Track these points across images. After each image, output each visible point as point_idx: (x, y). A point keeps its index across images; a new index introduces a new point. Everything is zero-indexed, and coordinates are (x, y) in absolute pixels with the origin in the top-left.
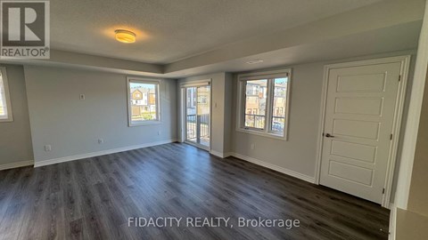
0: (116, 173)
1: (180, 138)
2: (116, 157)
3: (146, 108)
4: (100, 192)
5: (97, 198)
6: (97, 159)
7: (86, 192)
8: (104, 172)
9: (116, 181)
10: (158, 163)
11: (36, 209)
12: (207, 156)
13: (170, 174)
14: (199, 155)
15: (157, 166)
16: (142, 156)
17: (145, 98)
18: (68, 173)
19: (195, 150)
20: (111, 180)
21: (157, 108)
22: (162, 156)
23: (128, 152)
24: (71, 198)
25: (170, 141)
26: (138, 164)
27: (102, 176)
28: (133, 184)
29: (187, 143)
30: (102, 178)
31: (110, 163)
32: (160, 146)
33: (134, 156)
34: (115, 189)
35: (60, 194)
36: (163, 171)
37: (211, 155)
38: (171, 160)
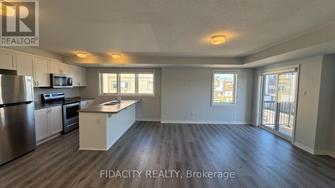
0: (201, 138)
1: (255, 122)
2: (202, 127)
3: (222, 93)
4: (192, 149)
5: (190, 152)
6: (189, 125)
7: (184, 145)
8: (194, 135)
9: (201, 144)
10: (233, 140)
11: (161, 146)
12: (288, 146)
13: (244, 152)
14: (276, 143)
15: (232, 142)
16: (220, 131)
17: (221, 85)
18: (175, 131)
19: (272, 137)
20: (198, 142)
21: (234, 94)
22: (237, 135)
23: (209, 125)
24: (176, 147)
25: (244, 123)
26: (217, 136)
27: (192, 137)
28: (213, 150)
29: (262, 127)
30: (193, 139)
31: (198, 130)
32: (234, 125)
33: (214, 129)
34: (201, 150)
35: (171, 142)
36: (239, 148)
37: (294, 146)
38: (245, 140)
